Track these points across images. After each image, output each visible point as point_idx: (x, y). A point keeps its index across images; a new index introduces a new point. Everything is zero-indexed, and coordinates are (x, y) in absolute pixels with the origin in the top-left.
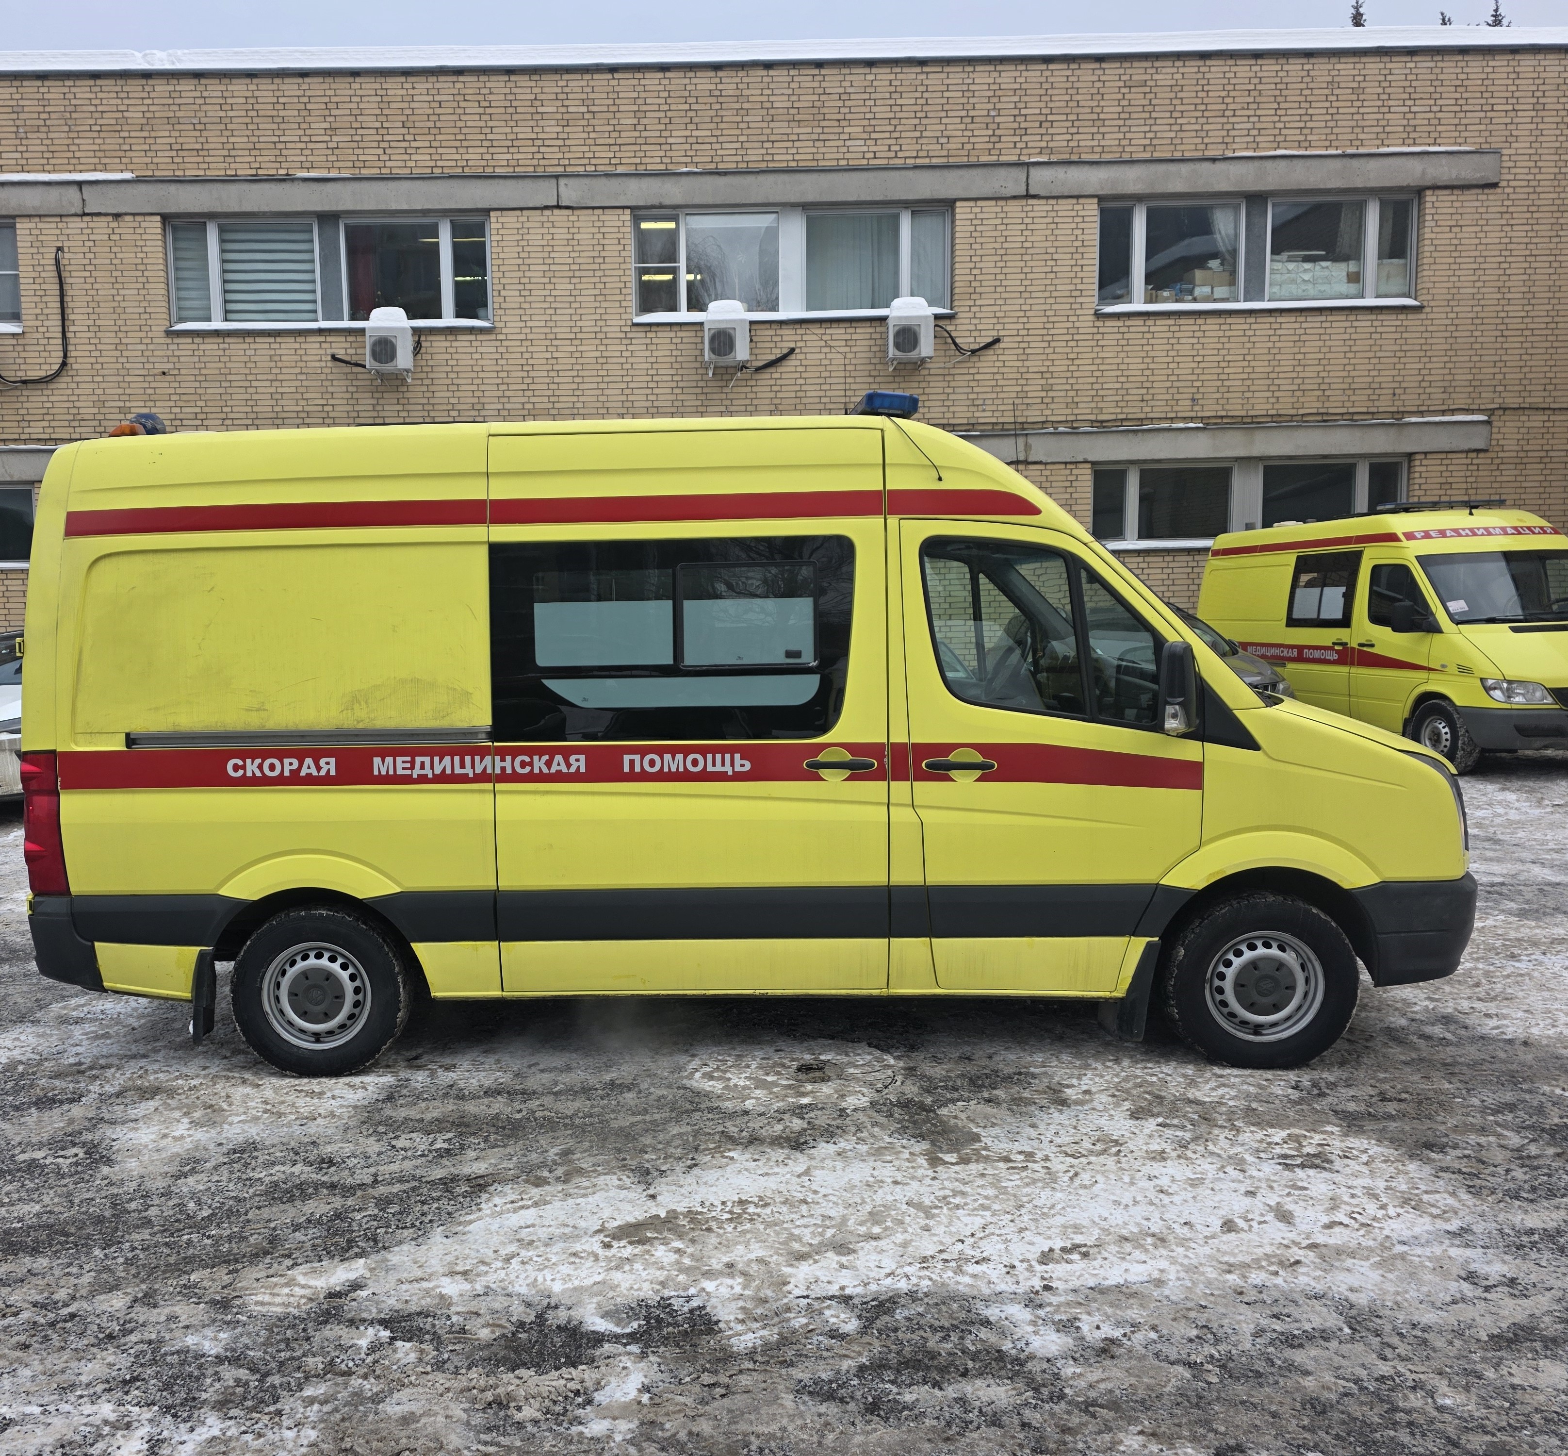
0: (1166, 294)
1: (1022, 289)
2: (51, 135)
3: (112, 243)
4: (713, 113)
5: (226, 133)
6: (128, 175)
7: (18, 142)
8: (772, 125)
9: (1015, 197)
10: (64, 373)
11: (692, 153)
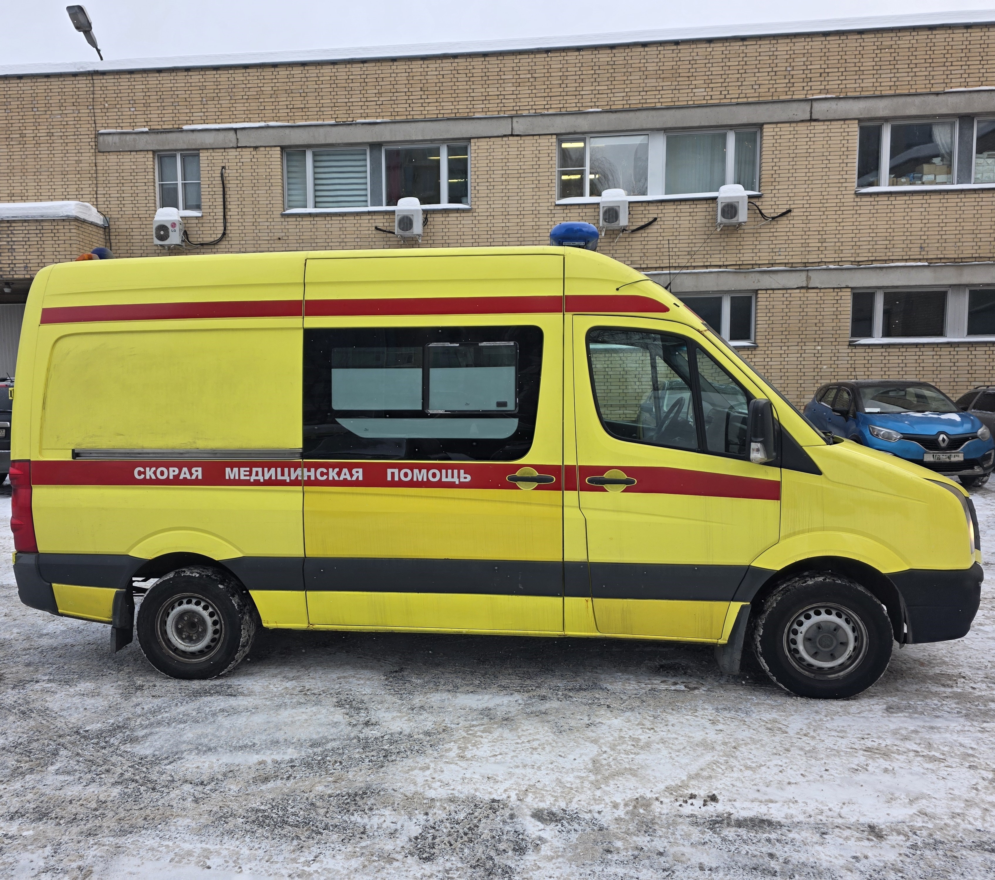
0: (903, 180)
1: (807, 178)
2: (220, 102)
3: (253, 164)
4: (609, 75)
5: (318, 98)
6: (262, 124)
7: (202, 106)
8: (646, 81)
9: (802, 121)
10: (224, 239)
11: (596, 100)
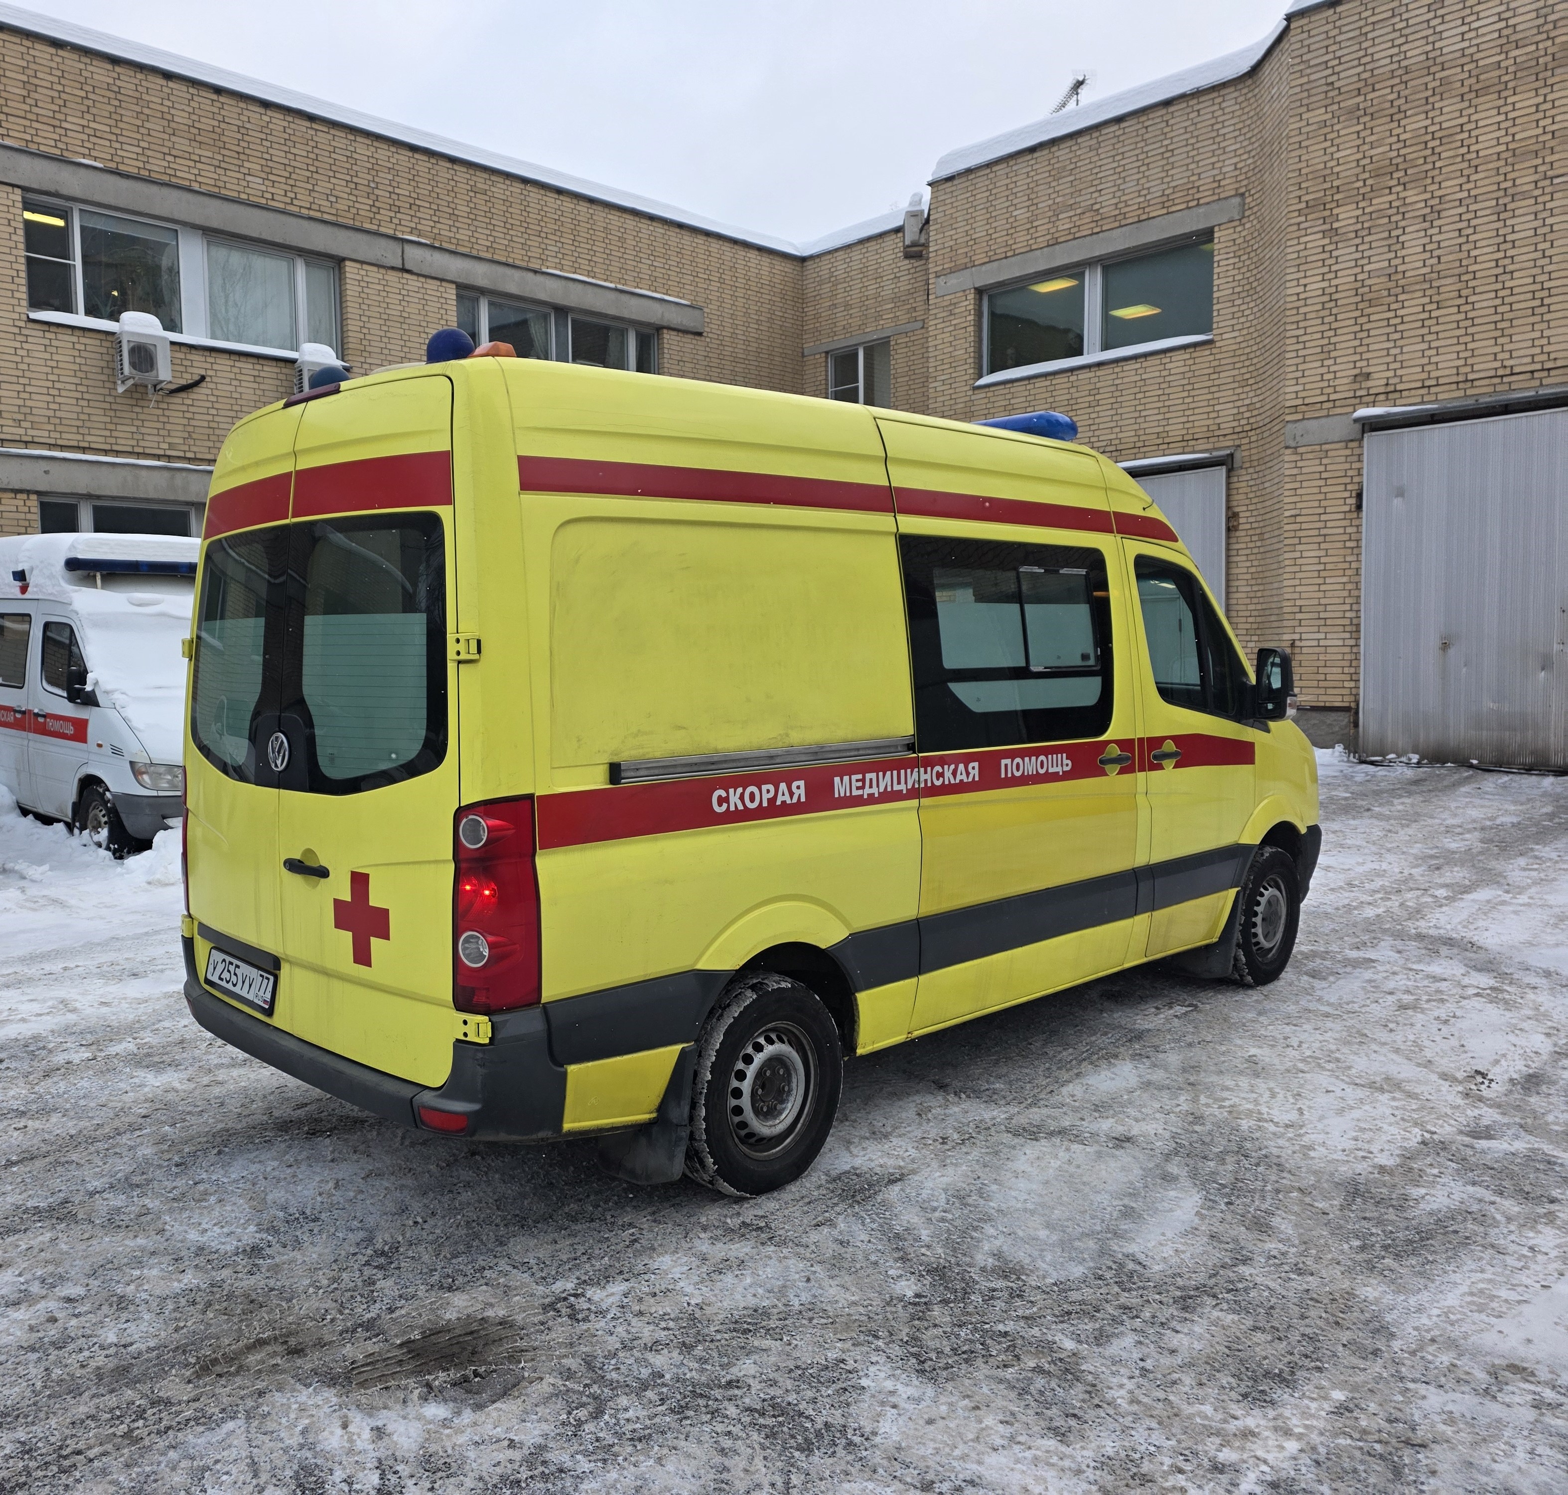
4: (112, 109)
8: (173, 138)
9: (393, 268)
11: (90, 145)
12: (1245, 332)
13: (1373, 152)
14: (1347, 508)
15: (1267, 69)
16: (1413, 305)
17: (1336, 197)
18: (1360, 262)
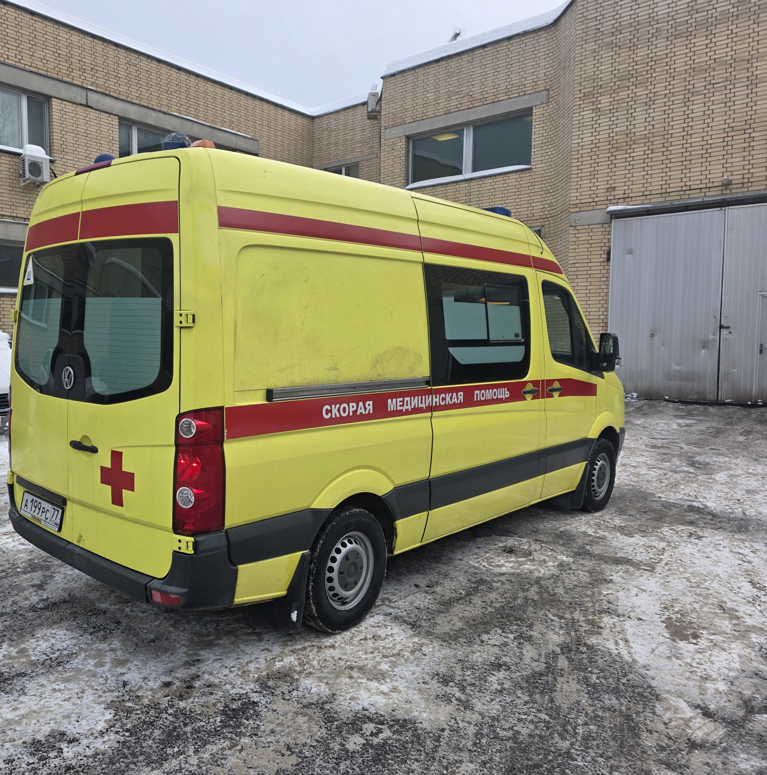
9: (81, 105)
12: (548, 164)
13: (620, 67)
14: (602, 260)
15: (563, 21)
16: (639, 151)
17: (600, 91)
18: (611, 127)
